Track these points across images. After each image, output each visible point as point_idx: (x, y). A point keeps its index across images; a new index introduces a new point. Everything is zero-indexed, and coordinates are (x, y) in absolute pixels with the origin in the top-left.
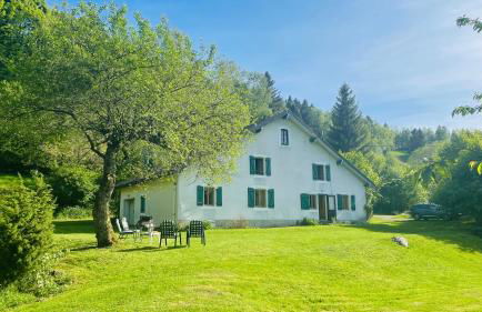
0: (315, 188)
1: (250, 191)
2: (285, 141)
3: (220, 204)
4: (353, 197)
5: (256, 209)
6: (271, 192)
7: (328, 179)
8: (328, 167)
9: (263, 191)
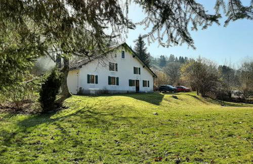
0: (134, 77)
1: (109, 78)
2: (123, 56)
3: (97, 83)
4: (148, 82)
5: (111, 85)
6: (118, 78)
7: (140, 74)
8: (139, 68)
9: (114, 78)
